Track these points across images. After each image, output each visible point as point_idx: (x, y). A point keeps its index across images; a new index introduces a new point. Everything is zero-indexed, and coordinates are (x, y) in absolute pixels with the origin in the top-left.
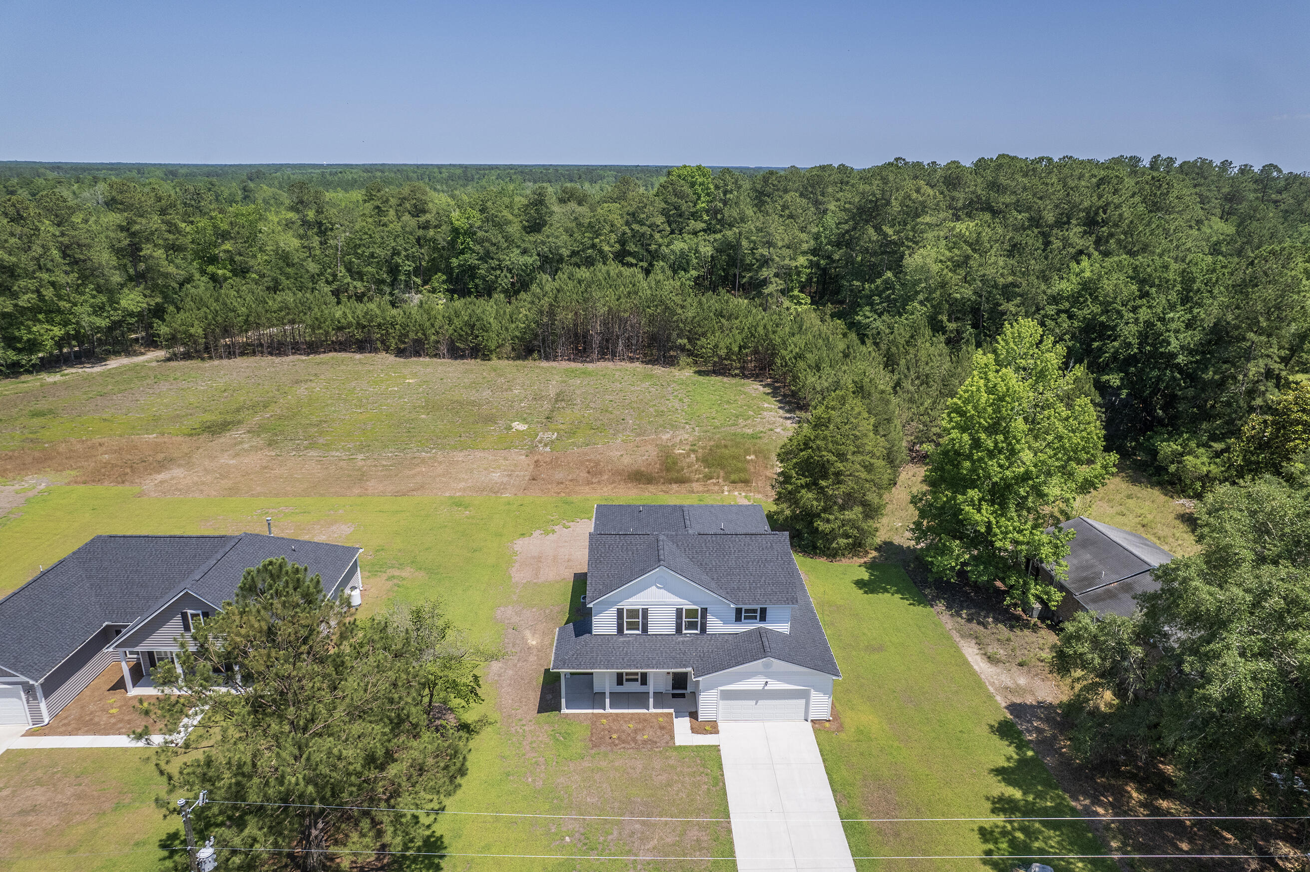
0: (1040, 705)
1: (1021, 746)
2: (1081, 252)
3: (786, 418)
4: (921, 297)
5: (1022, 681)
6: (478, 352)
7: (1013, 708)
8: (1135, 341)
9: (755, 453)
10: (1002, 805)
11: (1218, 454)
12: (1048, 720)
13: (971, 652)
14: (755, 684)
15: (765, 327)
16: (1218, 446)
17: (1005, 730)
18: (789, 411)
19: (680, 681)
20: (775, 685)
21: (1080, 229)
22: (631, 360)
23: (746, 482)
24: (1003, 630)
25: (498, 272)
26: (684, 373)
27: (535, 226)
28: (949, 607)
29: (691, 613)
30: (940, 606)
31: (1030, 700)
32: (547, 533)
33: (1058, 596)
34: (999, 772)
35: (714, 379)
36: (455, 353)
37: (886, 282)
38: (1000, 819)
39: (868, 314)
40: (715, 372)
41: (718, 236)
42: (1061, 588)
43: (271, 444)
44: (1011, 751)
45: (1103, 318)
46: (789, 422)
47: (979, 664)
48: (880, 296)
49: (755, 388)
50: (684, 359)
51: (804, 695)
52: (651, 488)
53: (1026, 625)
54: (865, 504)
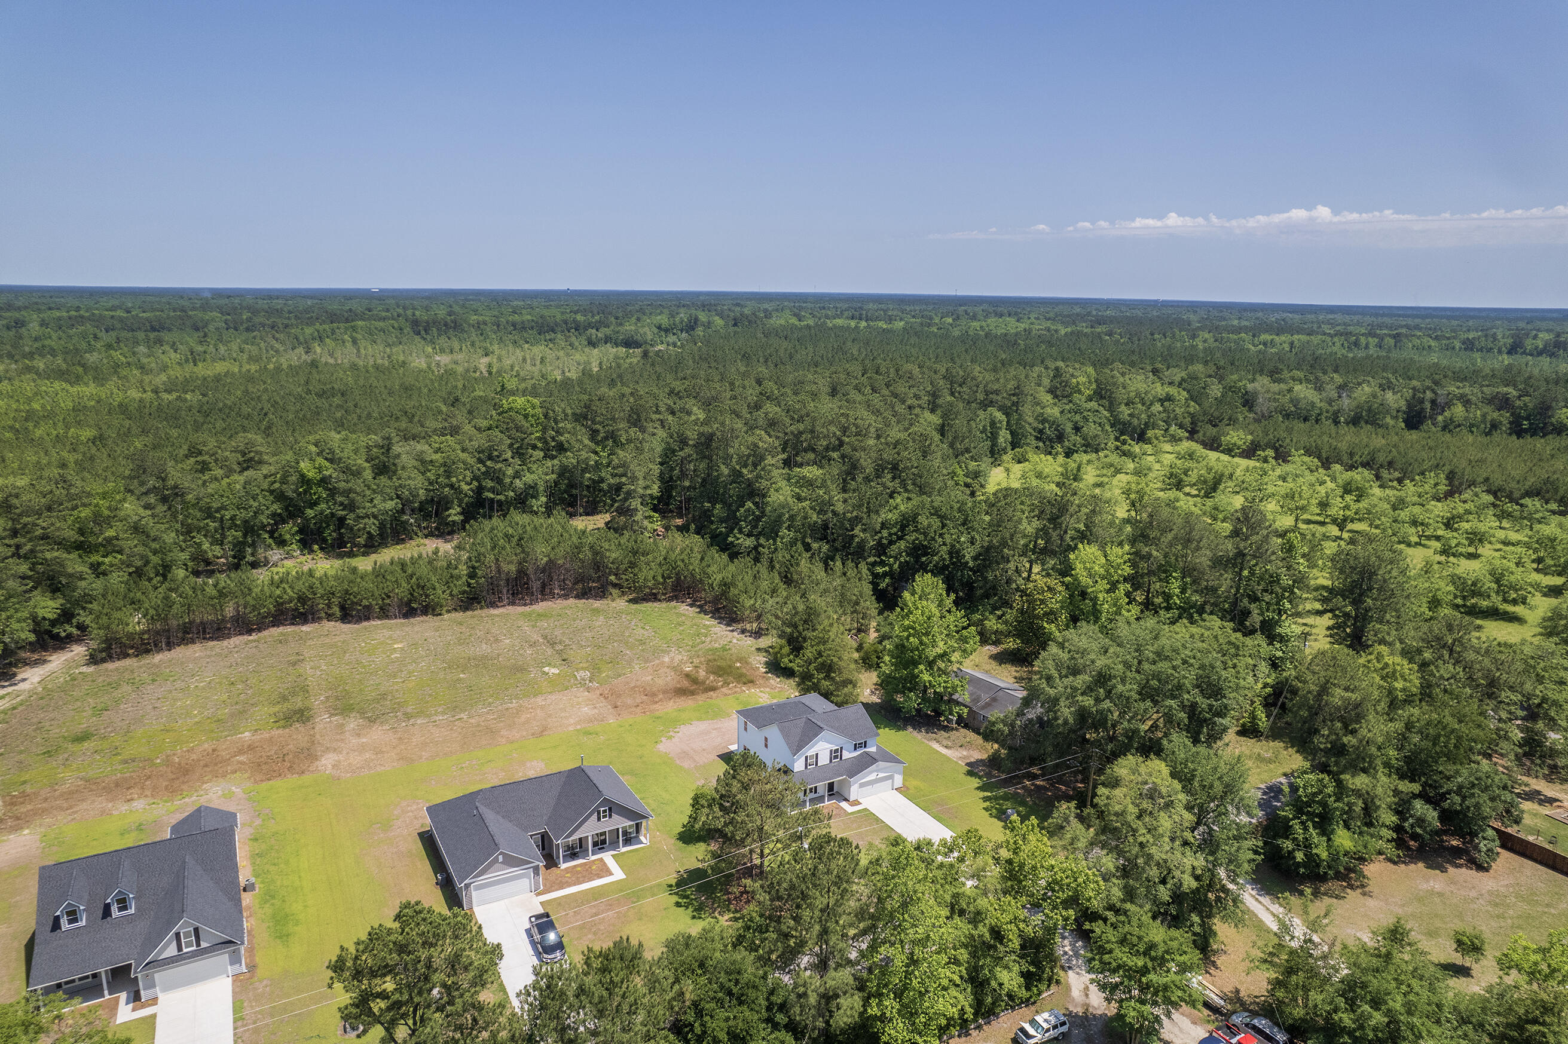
0: (978, 761)
1: (980, 778)
2: (893, 492)
3: (732, 631)
4: (786, 525)
5: (965, 753)
6: (429, 609)
7: (967, 764)
8: (947, 557)
9: (737, 661)
10: (985, 799)
11: (1000, 617)
12: (984, 765)
13: (936, 746)
14: (873, 777)
15: (683, 561)
16: (999, 613)
17: (970, 773)
18: (728, 625)
19: (831, 786)
20: (881, 775)
21: (890, 476)
22: (566, 597)
23: (752, 682)
24: (945, 734)
25: (366, 520)
26: (619, 603)
27: (383, 469)
28: (915, 729)
29: (836, 751)
30: (910, 729)
31: (973, 760)
32: (670, 738)
33: (966, 710)
34: (978, 788)
35: (649, 605)
36: (409, 612)
37: (748, 510)
38: (988, 803)
39: (738, 535)
40: (645, 599)
41: (556, 462)
42: (966, 706)
43: (372, 721)
44: (977, 780)
45: (926, 543)
46: (735, 633)
47: (944, 751)
48: (745, 521)
49: (685, 609)
50: (615, 592)
51: (891, 777)
52: (698, 697)
53: (953, 729)
54: (851, 682)
